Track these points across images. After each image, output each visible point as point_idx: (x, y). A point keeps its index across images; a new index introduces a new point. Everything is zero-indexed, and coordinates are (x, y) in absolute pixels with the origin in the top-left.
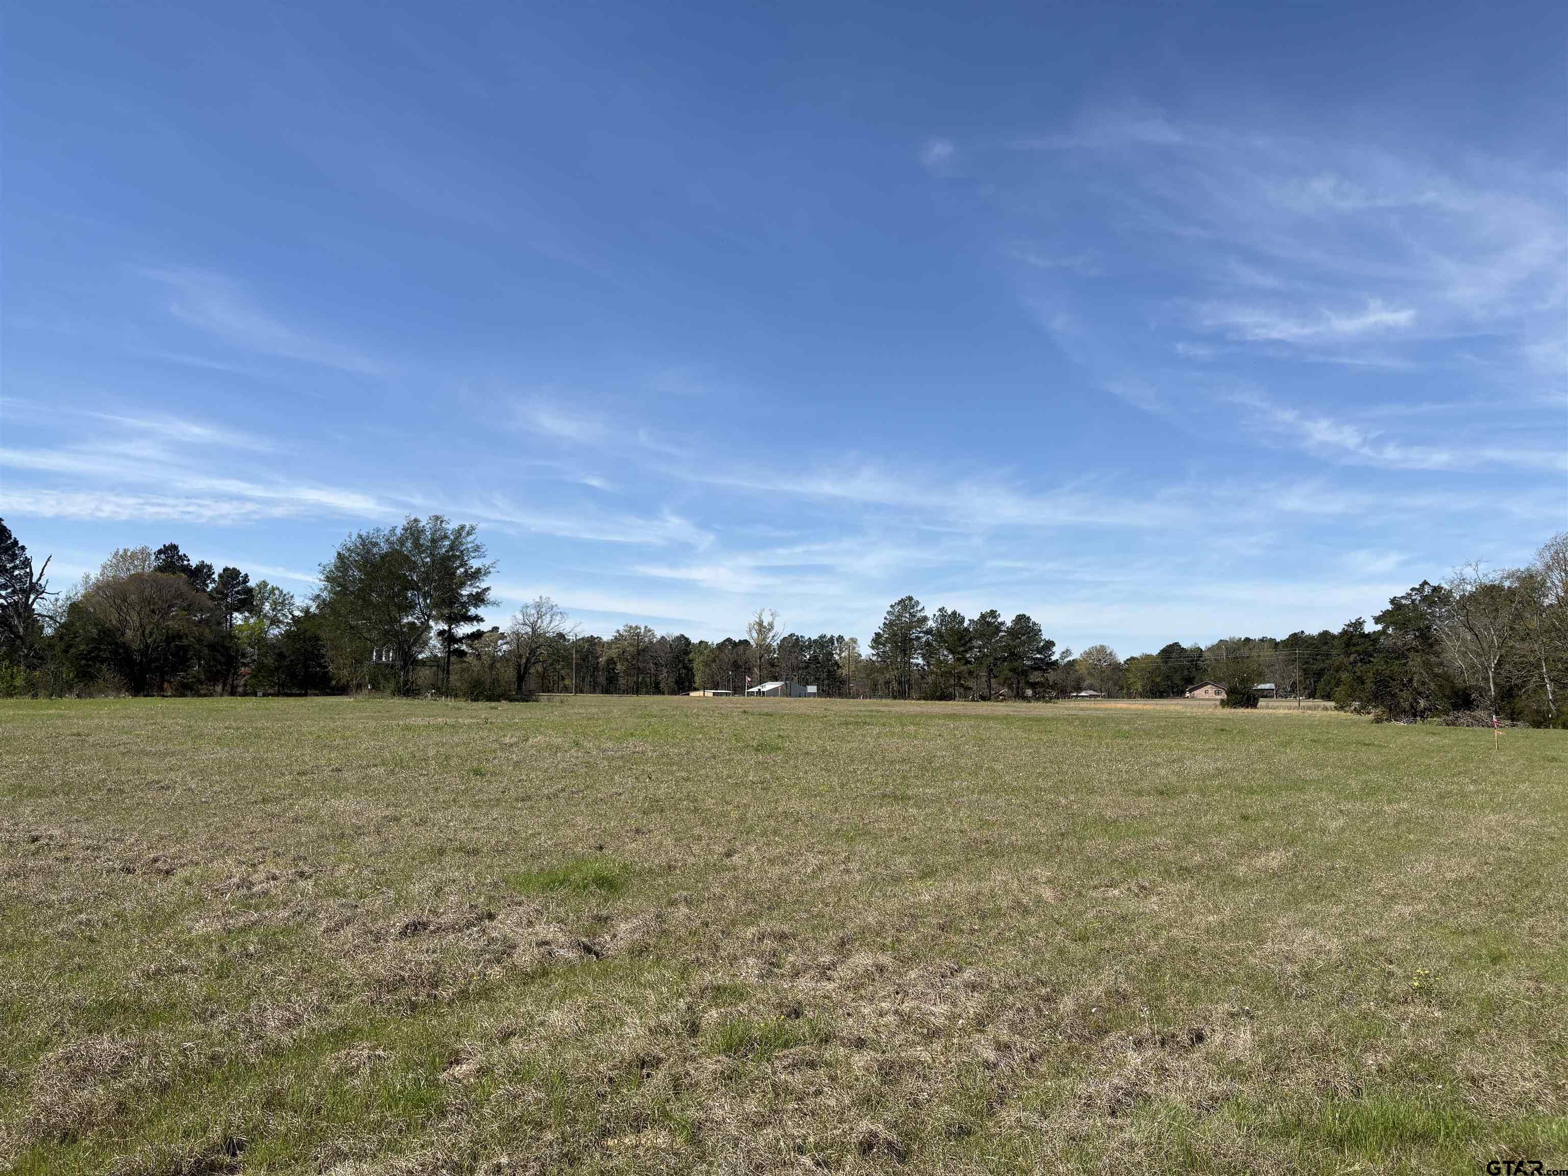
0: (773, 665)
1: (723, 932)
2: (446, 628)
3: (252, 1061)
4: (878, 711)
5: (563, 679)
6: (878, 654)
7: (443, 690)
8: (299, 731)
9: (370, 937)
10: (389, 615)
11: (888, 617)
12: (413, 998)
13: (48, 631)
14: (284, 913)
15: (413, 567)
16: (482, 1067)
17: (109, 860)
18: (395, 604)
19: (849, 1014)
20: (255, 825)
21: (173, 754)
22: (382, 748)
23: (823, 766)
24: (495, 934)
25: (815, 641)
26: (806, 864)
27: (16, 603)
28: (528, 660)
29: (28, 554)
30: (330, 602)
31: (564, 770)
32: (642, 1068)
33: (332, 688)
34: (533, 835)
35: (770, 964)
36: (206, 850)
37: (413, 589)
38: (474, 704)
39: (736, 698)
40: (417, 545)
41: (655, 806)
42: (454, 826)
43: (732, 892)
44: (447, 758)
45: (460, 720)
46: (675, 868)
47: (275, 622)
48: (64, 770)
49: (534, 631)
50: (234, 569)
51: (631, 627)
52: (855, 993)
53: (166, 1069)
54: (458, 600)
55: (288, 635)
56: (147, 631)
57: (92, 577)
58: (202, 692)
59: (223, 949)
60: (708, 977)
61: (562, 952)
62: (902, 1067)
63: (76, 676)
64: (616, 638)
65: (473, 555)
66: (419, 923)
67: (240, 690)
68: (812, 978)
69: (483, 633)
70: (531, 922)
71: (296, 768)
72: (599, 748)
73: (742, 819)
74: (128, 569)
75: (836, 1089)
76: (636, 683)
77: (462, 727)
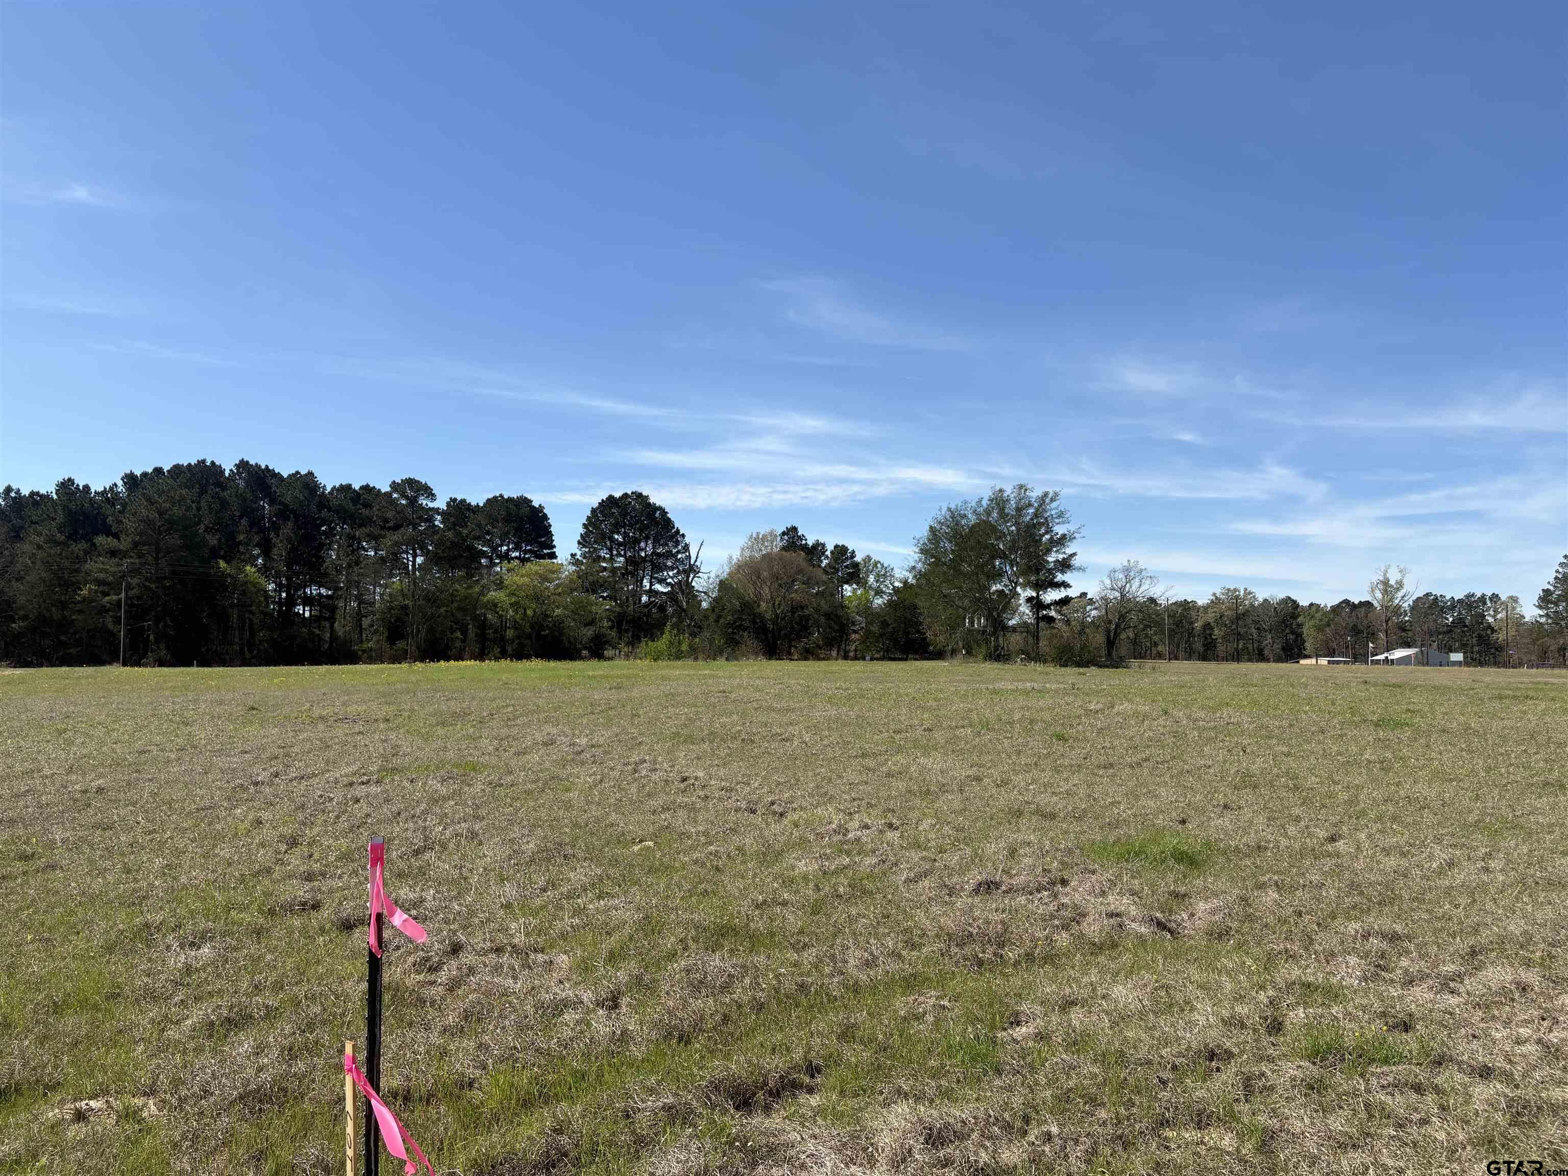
0: (1404, 630)
1: (1319, 925)
2: (1034, 594)
3: (834, 994)
4: (1546, 684)
5: (1156, 644)
6: (1547, 615)
7: (1033, 655)
8: (897, 693)
9: (946, 891)
10: (978, 583)
11: (1561, 570)
12: (980, 955)
13: (704, 605)
14: (870, 860)
15: (1001, 536)
16: (1041, 1032)
17: (738, 801)
18: (983, 573)
19: (1474, 1036)
20: (854, 777)
21: (793, 710)
22: (971, 711)
23: (1463, 746)
24: (1065, 900)
25: (1459, 601)
26: (1431, 857)
27: (680, 582)
28: (1117, 626)
29: (687, 540)
30: (925, 573)
31: (1150, 739)
32: (1211, 1060)
33: (931, 653)
34: (1112, 804)
35: (1376, 966)
36: (813, 797)
37: (1001, 558)
38: (1063, 669)
39: (1359, 667)
40: (1003, 514)
41: (1247, 781)
42: (1034, 789)
43: (1333, 881)
44: (1032, 722)
45: (1048, 685)
46: (1266, 848)
47: (879, 592)
48: (712, 722)
49: (1123, 596)
50: (843, 546)
51: (1229, 590)
52: (1485, 1013)
53: (763, 990)
54: (1045, 567)
55: (890, 603)
56: (777, 603)
57: (734, 557)
58: (822, 656)
59: (817, 888)
60: (1296, 973)
61: (1133, 925)
62: (1540, 1108)
63: (726, 643)
64: (1212, 602)
65: (1057, 521)
66: (992, 882)
67: (852, 654)
68: (1431, 988)
69: (1072, 598)
70: (1104, 892)
71: (892, 727)
72: (1189, 717)
73: (1350, 802)
74: (761, 550)
75: (1448, 1121)
76: (1237, 650)
77: (1048, 692)
